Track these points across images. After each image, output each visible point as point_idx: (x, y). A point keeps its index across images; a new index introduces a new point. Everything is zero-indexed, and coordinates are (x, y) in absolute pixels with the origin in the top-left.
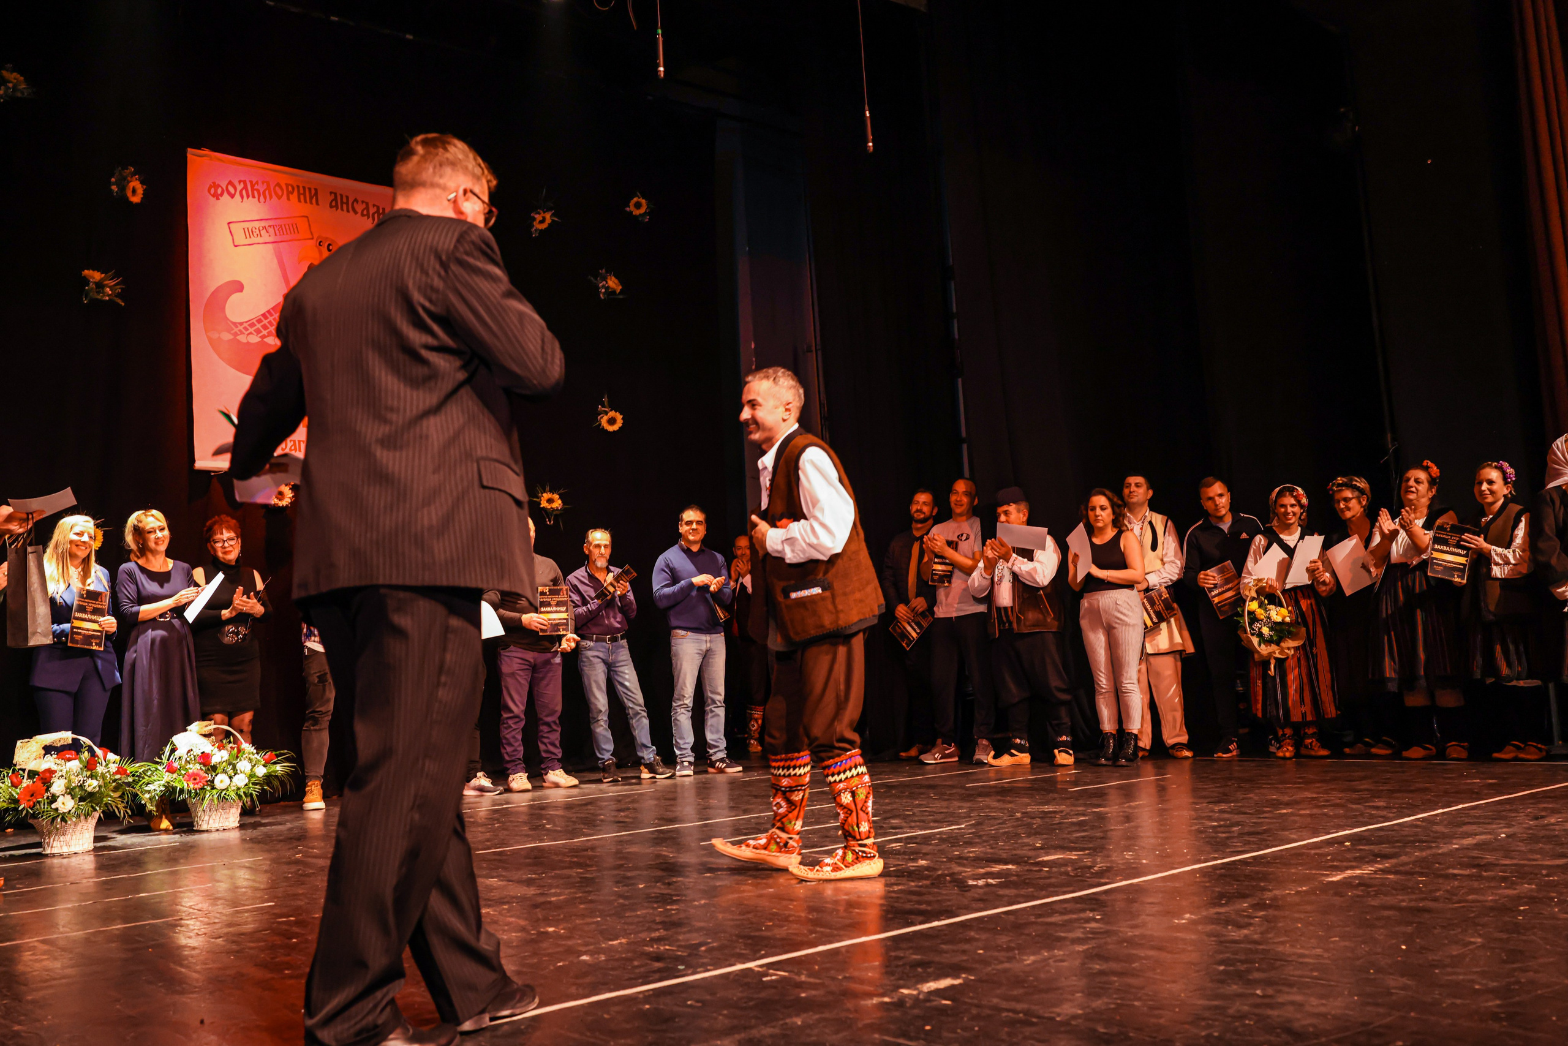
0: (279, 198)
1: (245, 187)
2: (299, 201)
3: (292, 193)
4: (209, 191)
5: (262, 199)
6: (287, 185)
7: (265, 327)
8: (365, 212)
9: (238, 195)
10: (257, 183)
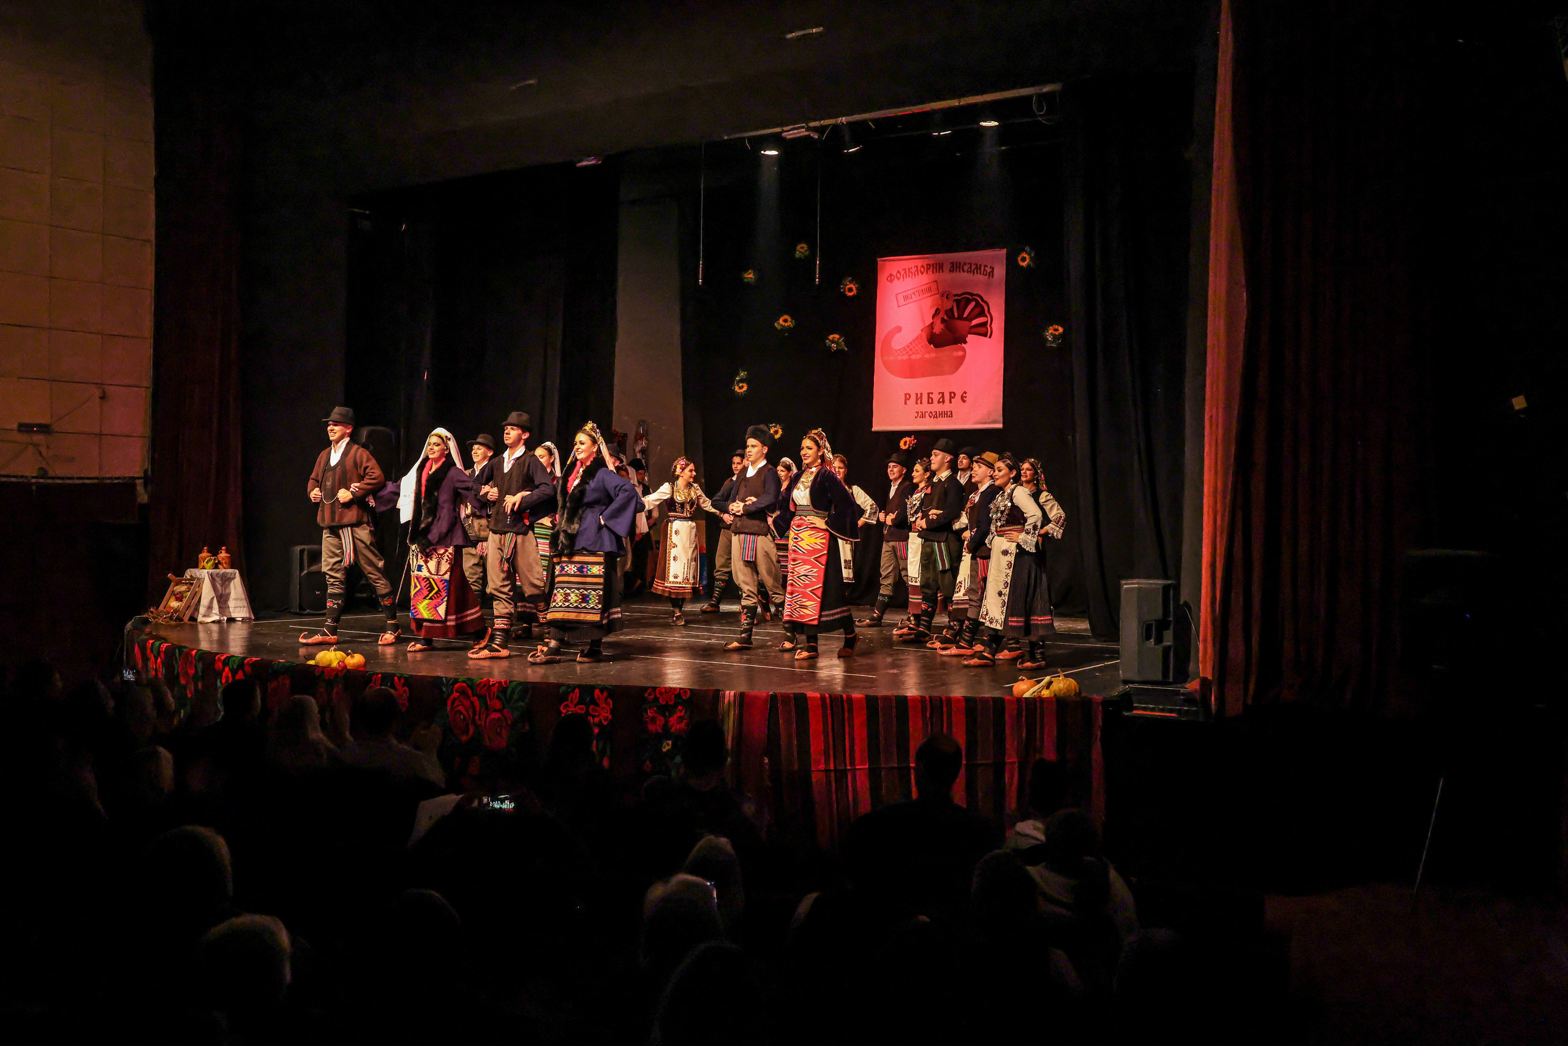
0: (922, 273)
1: (906, 272)
2: (933, 272)
3: (929, 269)
4: (887, 279)
5: (913, 276)
6: (927, 265)
7: (911, 350)
8: (969, 270)
9: (902, 278)
10: (912, 268)
